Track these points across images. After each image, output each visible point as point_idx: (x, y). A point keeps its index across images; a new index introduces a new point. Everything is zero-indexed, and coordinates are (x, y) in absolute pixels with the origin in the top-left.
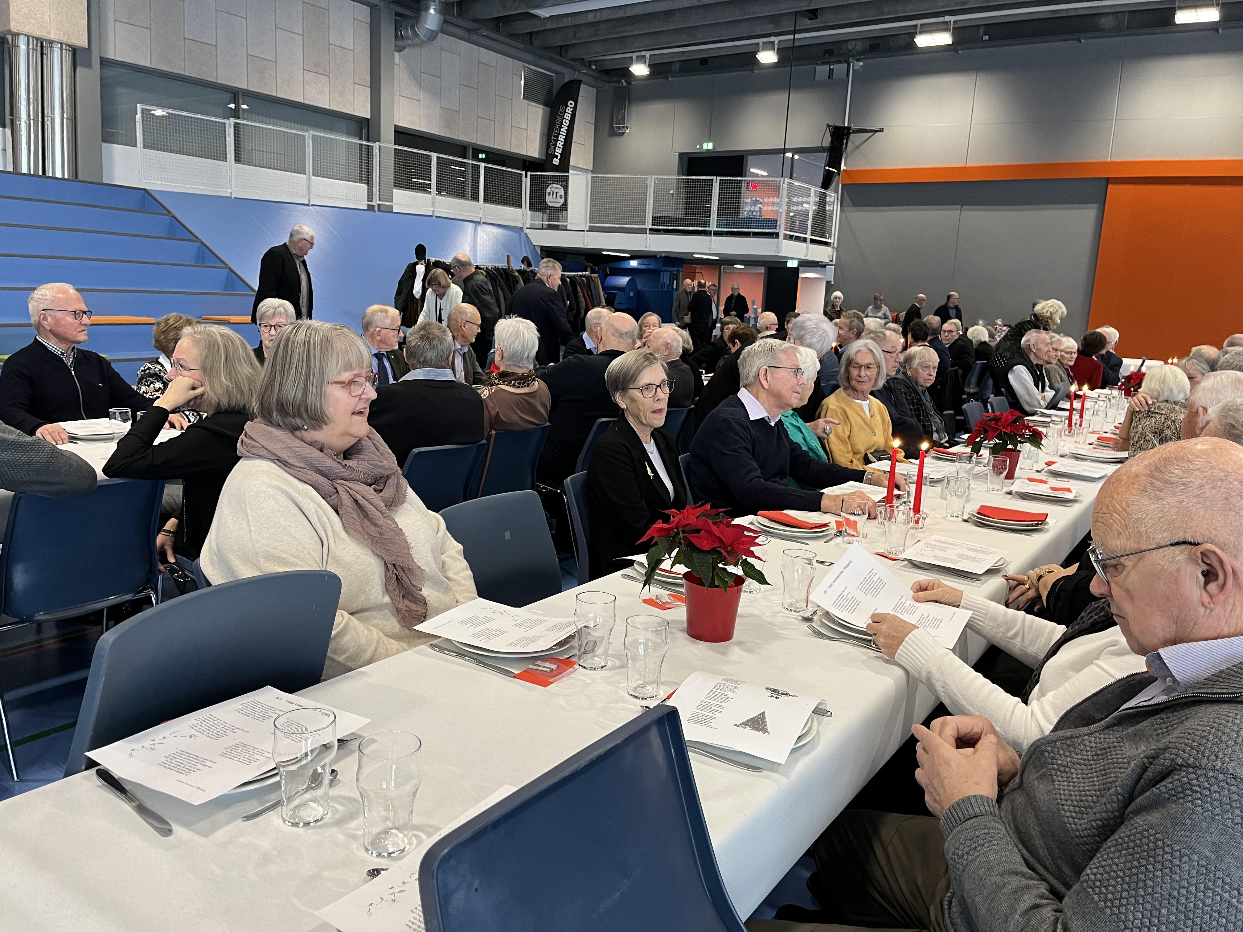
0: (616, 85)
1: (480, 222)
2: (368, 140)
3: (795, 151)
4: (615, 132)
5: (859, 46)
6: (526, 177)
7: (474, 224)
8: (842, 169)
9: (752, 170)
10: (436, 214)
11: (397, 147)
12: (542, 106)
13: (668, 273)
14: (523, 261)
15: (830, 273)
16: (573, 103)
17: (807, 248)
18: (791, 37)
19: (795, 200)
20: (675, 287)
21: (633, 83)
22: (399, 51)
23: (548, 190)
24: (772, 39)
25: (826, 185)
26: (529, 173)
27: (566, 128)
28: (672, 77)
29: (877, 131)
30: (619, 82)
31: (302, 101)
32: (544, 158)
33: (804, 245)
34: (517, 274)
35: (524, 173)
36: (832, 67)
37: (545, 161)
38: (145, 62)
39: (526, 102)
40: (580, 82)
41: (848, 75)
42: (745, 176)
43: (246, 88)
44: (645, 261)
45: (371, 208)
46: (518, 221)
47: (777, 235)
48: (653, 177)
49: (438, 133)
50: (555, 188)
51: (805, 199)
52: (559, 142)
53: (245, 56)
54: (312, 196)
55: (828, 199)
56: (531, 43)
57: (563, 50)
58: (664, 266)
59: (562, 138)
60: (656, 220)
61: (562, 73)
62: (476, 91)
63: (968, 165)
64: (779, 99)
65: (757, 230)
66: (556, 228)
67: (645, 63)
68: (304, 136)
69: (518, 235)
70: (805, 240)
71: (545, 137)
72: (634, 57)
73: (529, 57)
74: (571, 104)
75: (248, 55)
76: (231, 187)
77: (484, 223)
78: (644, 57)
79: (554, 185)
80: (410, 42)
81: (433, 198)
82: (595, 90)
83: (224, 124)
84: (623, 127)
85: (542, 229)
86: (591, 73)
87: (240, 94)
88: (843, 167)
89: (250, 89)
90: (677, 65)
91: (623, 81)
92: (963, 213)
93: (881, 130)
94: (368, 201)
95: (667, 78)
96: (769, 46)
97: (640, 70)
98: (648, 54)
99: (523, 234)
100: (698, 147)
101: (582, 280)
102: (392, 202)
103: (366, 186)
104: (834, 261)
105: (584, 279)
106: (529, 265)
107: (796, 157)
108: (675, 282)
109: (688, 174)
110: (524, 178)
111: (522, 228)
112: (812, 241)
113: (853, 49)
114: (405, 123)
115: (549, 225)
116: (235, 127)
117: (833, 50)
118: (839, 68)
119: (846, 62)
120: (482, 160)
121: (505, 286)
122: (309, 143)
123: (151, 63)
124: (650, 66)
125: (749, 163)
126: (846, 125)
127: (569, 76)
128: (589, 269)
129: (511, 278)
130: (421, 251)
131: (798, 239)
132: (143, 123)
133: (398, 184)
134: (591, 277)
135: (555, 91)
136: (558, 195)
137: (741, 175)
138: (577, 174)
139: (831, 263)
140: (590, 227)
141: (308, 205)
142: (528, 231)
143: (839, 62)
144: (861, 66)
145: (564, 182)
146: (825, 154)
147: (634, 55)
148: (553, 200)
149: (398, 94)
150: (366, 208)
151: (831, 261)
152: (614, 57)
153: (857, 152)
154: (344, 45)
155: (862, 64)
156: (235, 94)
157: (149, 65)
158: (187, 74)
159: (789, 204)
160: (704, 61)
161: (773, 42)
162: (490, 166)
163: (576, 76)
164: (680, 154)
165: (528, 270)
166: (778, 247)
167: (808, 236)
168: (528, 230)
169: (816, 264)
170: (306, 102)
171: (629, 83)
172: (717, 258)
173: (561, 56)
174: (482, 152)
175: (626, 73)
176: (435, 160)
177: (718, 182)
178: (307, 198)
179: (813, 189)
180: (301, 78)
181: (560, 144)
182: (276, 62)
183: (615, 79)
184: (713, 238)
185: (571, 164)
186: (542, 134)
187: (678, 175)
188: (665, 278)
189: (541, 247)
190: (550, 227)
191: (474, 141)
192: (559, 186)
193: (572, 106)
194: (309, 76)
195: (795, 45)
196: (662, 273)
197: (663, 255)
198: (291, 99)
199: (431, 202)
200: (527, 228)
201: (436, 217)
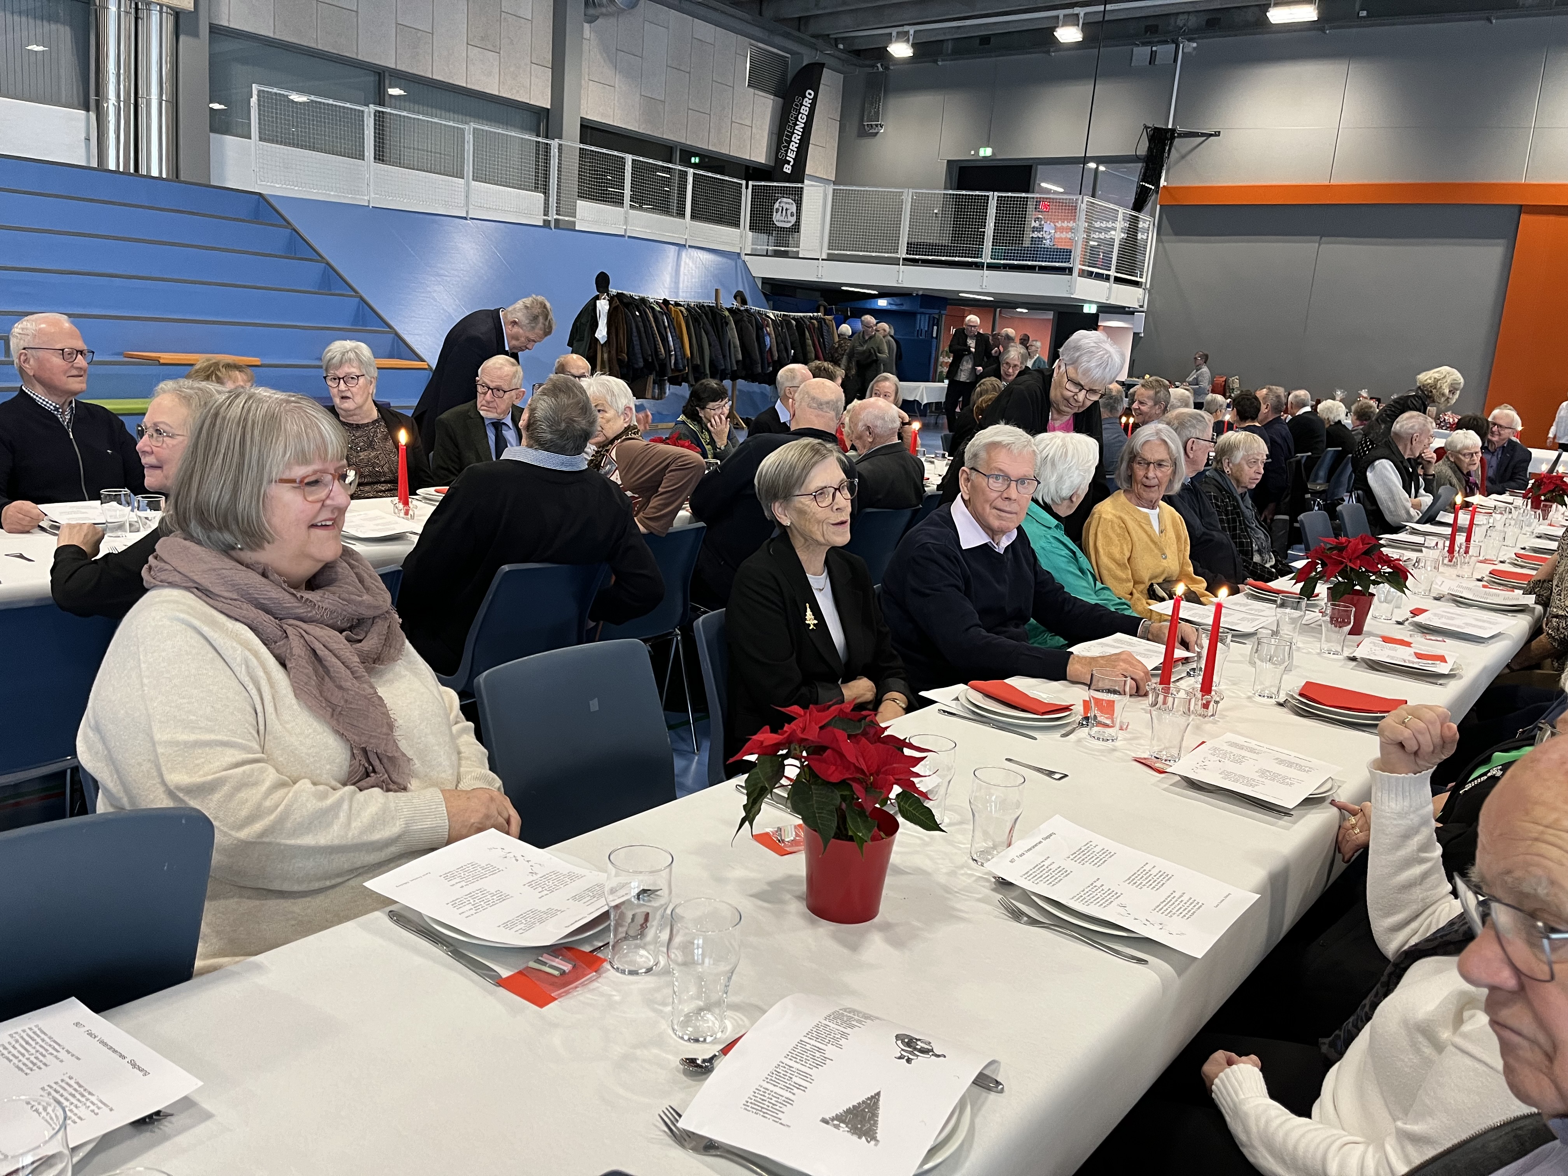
0: (870, 70)
1: (685, 246)
2: (547, 137)
3: (1099, 160)
4: (867, 131)
5: (1193, 21)
6: (747, 187)
7: (677, 248)
8: (1161, 185)
9: (1043, 185)
10: (628, 234)
11: (582, 146)
12: (772, 97)
13: (927, 316)
14: (735, 297)
15: (1139, 323)
16: (813, 93)
17: (1110, 289)
18: (1101, 8)
19: (1097, 225)
20: (934, 335)
21: (892, 68)
22: (590, 22)
23: (777, 205)
24: (1077, 10)
25: (1138, 206)
26: (750, 183)
27: (803, 125)
28: (943, 60)
29: (1211, 135)
30: (874, 66)
31: (464, 85)
32: (772, 164)
33: (1107, 284)
34: (727, 313)
35: (744, 182)
36: (1154, 49)
37: (774, 168)
38: (266, 31)
39: (751, 90)
40: (822, 65)
41: (1175, 60)
42: (1033, 192)
43: (393, 66)
44: (897, 300)
45: (547, 224)
46: (734, 245)
47: (1070, 271)
48: (911, 190)
49: (637, 130)
50: (787, 203)
51: (1110, 225)
52: (792, 143)
53: (394, 25)
54: (471, 207)
55: (1141, 225)
56: (760, 14)
57: (802, 22)
58: (921, 307)
59: (796, 138)
60: (912, 247)
61: (799, 53)
62: (687, 75)
63: (1332, 182)
64: (1081, 90)
65: (1043, 264)
66: (785, 255)
67: (908, 41)
68: (463, 130)
69: (734, 264)
70: (1107, 278)
71: (775, 137)
72: (894, 34)
73: (758, 32)
74: (810, 94)
75: (397, 24)
76: (369, 194)
77: (690, 246)
78: (907, 33)
79: (785, 200)
80: (604, 10)
81: (626, 213)
82: (842, 76)
83: (363, 112)
84: (876, 126)
85: (767, 255)
86: (837, 53)
87: (387, 74)
88: (1163, 183)
89: (398, 68)
90: (950, 45)
91: (879, 65)
92: (1322, 246)
93: (1217, 134)
94: (545, 215)
95: (935, 61)
96: (1072, 20)
97: (901, 50)
98: (911, 30)
99: (740, 262)
100: (973, 152)
101: (812, 323)
102: (575, 217)
103: (542, 195)
104: (1145, 306)
105: (815, 322)
106: (744, 302)
107: (1102, 168)
108: (935, 328)
109: (959, 188)
110: (744, 190)
111: (739, 254)
112: (1118, 280)
113: (1184, 25)
114: (594, 116)
115: (775, 251)
116: (375, 116)
117: (1157, 26)
118: (1164, 51)
119: (1173, 42)
120: (695, 166)
121: (710, 328)
122: (469, 138)
123: (274, 33)
124: (914, 45)
125: (1038, 176)
126: (1170, 127)
127: (808, 57)
128: (822, 309)
129: (718, 317)
130: (602, 282)
131: (1099, 276)
132: (259, 110)
133: (582, 196)
134: (824, 319)
135: (790, 76)
136: (789, 212)
137: (1027, 191)
138: (812, 186)
139: (1141, 309)
140: (828, 254)
141: (465, 218)
142: (747, 258)
143: (1165, 42)
144: (1194, 48)
145: (797, 196)
146: (1140, 165)
147: (894, 31)
148: (782, 218)
149: (586, 79)
150: (541, 224)
151: (1141, 306)
152: (865, 34)
153: (1183, 162)
154: (521, 13)
155: (1195, 45)
156: (379, 74)
157: (271, 35)
158: (320, 48)
159: (1089, 230)
160: (985, 40)
161: (1077, 15)
162: (701, 172)
163: (818, 58)
164: (948, 161)
165: (742, 308)
166: (1071, 287)
167: (1112, 273)
169: (1122, 310)
170: (469, 86)
171: (887, 68)
172: (991, 299)
173: (799, 30)
174: (696, 155)
175: (882, 54)
176: (630, 164)
177: (996, 198)
178: (465, 209)
179: (1121, 210)
180: (464, 55)
181: (794, 146)
182: (432, 34)
183: (868, 62)
184: (986, 272)
185: (807, 172)
186: (771, 133)
187: (946, 188)
188: (922, 323)
189: (763, 278)
190: (777, 254)
191: (683, 141)
192: (790, 201)
193: (811, 97)
194: (474, 52)
195: (1106, 19)
196: (919, 316)
197: (921, 293)
198: (451, 81)
199: (623, 218)
200: (746, 254)
201: (629, 237)
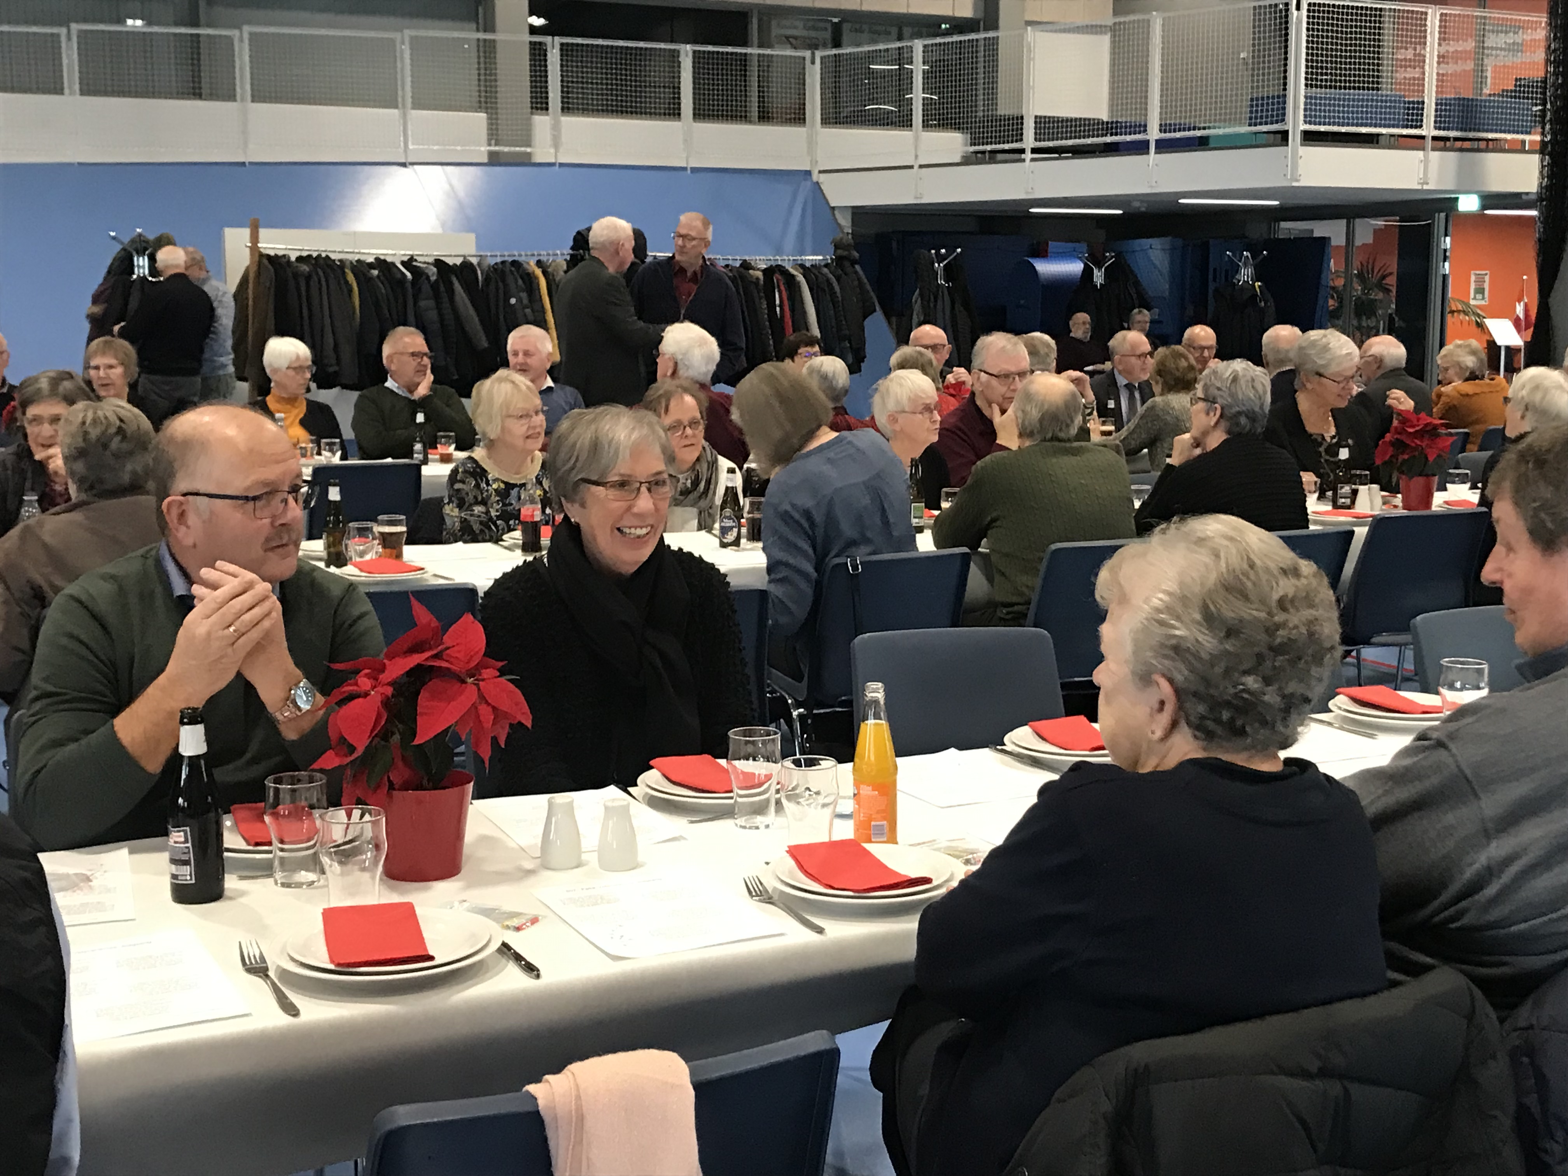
6: (813, 61)
17: (1426, 162)
33: (1420, 154)
35: (807, 54)
54: (250, 147)
68: (231, 37)
70: (1410, 142)
99: (813, 184)
102: (532, 144)
110: (807, 65)
111: (808, 173)
122: (243, 48)
142: (823, 178)
168: (821, 175)
189: (853, 207)
200: (820, 172)
201: (561, 165)
